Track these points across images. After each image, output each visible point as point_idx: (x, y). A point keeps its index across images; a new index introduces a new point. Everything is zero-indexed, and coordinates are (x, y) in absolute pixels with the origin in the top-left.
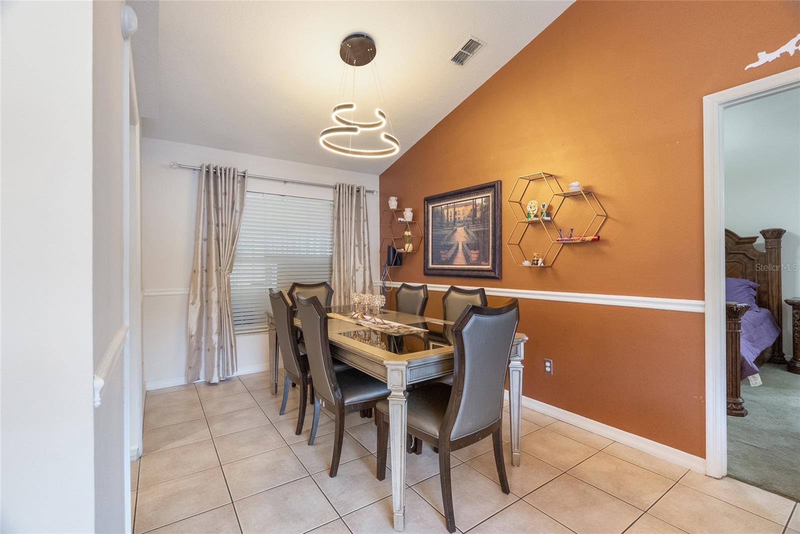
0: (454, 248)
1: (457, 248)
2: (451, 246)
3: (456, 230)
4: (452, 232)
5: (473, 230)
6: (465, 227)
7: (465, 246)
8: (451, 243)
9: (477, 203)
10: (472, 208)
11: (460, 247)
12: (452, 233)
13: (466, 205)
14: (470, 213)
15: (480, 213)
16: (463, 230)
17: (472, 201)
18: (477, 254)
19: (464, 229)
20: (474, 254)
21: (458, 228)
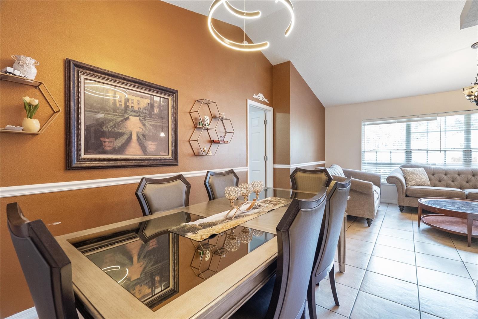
0: (126, 137)
1: (130, 137)
2: (121, 134)
3: (128, 118)
4: (121, 119)
5: (150, 123)
6: (141, 118)
7: (141, 137)
8: (121, 131)
9: (155, 100)
10: (149, 102)
11: (134, 137)
12: (122, 121)
13: (142, 97)
14: (147, 107)
15: (158, 110)
16: (138, 121)
17: (150, 96)
18: (155, 145)
19: (140, 119)
20: (152, 145)
21: (130, 117)
